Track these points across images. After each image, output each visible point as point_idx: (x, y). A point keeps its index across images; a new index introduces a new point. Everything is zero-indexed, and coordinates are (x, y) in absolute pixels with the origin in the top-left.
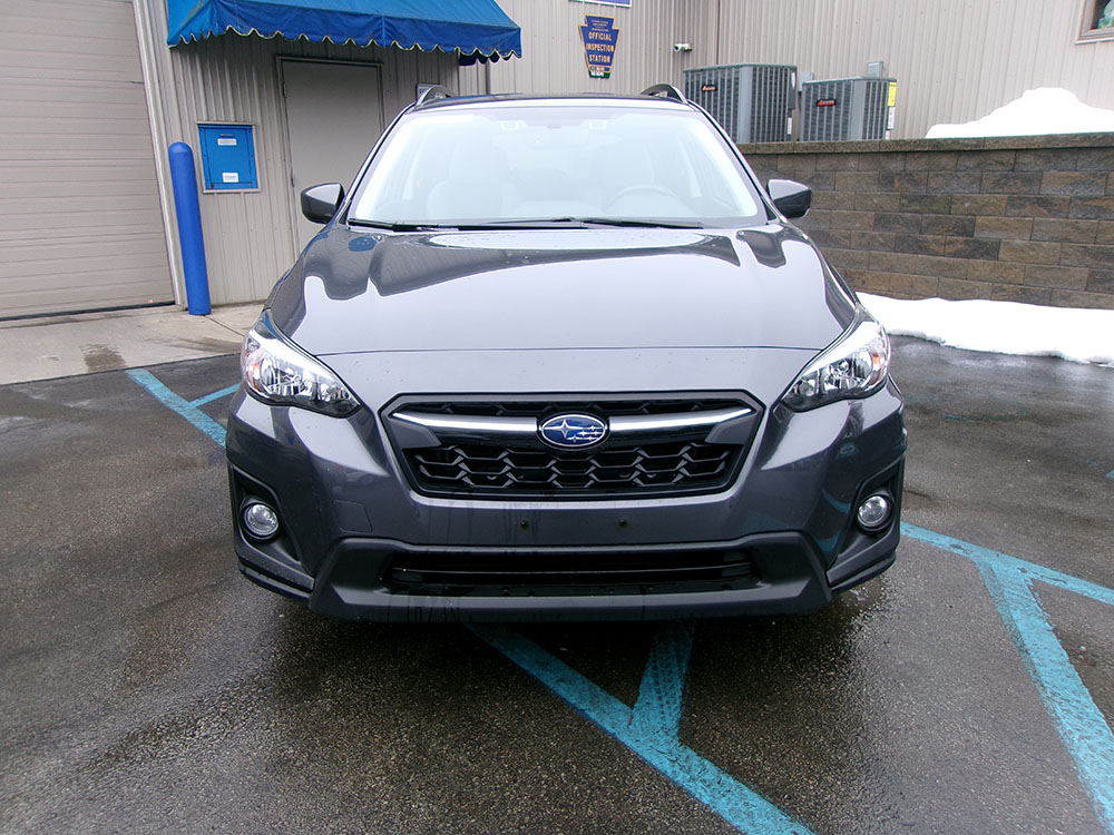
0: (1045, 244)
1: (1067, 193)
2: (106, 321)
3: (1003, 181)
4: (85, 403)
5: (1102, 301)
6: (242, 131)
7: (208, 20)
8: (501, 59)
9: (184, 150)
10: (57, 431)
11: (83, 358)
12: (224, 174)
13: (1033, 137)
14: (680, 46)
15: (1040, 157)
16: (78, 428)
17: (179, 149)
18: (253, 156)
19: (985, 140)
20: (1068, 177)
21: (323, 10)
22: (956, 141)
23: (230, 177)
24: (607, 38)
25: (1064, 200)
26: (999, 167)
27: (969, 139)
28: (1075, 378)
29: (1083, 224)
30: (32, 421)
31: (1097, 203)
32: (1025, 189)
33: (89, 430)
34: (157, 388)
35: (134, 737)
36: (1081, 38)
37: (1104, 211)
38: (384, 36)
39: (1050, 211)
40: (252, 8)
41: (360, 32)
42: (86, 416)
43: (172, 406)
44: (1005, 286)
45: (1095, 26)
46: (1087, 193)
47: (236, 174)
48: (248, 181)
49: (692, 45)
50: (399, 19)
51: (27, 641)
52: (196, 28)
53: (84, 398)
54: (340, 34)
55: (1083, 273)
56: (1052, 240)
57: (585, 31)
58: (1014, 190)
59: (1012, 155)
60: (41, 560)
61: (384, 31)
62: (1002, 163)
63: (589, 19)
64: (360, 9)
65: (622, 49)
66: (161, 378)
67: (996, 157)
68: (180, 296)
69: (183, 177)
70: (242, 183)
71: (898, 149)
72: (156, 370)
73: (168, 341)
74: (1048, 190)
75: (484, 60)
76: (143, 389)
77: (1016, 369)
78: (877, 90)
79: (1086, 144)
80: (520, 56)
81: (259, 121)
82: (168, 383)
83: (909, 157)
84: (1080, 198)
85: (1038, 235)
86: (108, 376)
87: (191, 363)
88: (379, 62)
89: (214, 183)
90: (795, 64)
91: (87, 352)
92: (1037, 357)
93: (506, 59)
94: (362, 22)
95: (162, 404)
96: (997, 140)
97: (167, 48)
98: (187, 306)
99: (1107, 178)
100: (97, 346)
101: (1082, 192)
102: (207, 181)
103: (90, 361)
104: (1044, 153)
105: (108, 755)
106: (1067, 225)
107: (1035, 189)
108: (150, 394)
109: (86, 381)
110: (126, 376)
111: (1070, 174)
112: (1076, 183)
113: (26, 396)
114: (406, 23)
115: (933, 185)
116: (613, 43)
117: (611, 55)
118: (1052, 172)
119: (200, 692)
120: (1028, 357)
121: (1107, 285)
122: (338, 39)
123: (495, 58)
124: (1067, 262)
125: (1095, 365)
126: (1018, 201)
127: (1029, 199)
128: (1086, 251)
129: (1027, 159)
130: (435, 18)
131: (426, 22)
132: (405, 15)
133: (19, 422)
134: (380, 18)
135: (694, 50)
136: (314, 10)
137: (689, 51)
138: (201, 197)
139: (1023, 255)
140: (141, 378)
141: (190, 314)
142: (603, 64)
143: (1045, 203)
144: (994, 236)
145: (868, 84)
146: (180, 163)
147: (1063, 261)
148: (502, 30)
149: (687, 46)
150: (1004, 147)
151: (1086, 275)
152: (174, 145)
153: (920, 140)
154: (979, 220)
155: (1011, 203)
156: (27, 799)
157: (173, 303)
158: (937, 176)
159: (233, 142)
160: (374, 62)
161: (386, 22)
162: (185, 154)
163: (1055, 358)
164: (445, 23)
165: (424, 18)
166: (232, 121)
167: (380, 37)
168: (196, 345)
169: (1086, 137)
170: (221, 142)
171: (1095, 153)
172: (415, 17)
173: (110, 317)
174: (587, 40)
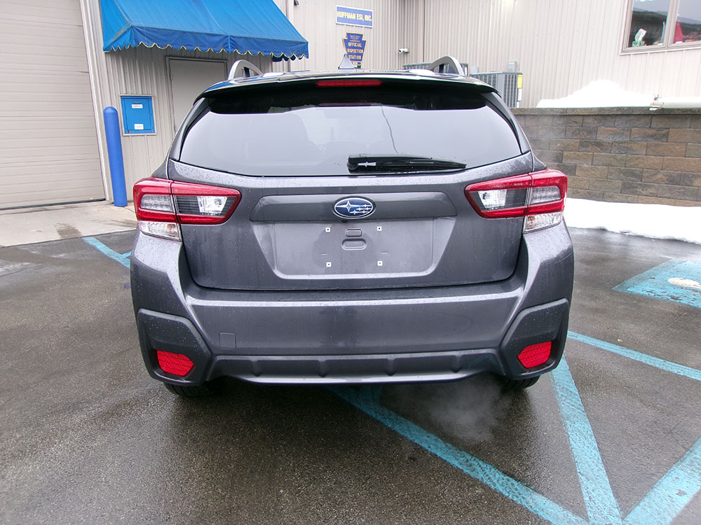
0: (599, 167)
1: (611, 140)
2: (66, 210)
3: (577, 132)
4: (62, 255)
5: (629, 199)
6: (146, 100)
7: (128, 38)
8: (297, 58)
9: (113, 111)
10: (49, 270)
11: (56, 231)
12: (135, 125)
13: (592, 109)
14: (402, 50)
15: (596, 119)
16: (60, 269)
17: (110, 111)
18: (152, 114)
19: (567, 109)
20: (610, 131)
21: (194, 33)
22: (552, 110)
23: (139, 127)
24: (359, 45)
25: (609, 143)
26: (575, 124)
27: (559, 109)
28: (610, 240)
29: (619, 157)
30: (34, 265)
31: (625, 145)
32: (588, 137)
33: (68, 269)
34: (101, 247)
35: (120, 406)
36: (622, 51)
37: (630, 150)
38: (230, 47)
39: (601, 149)
40: (155, 32)
41: (216, 45)
42: (63, 262)
43: (113, 257)
44: (579, 190)
45: (630, 45)
46: (621, 139)
47: (142, 125)
48: (149, 129)
49: (409, 49)
50: (238, 38)
51: (57, 368)
52: (121, 43)
53: (61, 253)
54: (204, 46)
55: (619, 183)
56: (603, 165)
57: (346, 42)
58: (584, 138)
59: (581, 118)
60: (56, 332)
61: (229, 44)
62: (576, 122)
63: (348, 35)
64: (215, 32)
65: (368, 52)
66: (103, 242)
67: (573, 119)
68: (109, 195)
69: (112, 127)
70: (146, 130)
71: (521, 113)
72: (100, 237)
73: (104, 221)
74: (601, 138)
75: (286, 59)
76: (94, 248)
77: (581, 236)
78: (511, 79)
79: (619, 113)
80: (308, 57)
81: (156, 95)
82: (108, 244)
83: (528, 118)
84: (617, 142)
85: (596, 162)
86: (72, 240)
87: (120, 234)
88: (226, 59)
89: (129, 129)
90: (467, 63)
91: (58, 227)
92: (593, 229)
93: (300, 59)
94: (217, 39)
95: (106, 256)
96: (573, 110)
97: (103, 53)
98: (113, 201)
99: (631, 131)
100: (64, 225)
101: (618, 139)
102: (125, 128)
103: (60, 232)
104: (598, 117)
105: (108, 413)
106: (611, 157)
107: (594, 136)
108: (98, 250)
109: (60, 243)
110: (83, 241)
111: (612, 129)
112: (615, 134)
113: (28, 251)
114: (241, 39)
115: (540, 133)
116: (363, 48)
117: (362, 55)
118: (603, 127)
119: (148, 388)
120: (589, 229)
121: (632, 190)
122: (204, 49)
123: (293, 58)
124: (612, 177)
125: (623, 233)
126: (584, 143)
127: (591, 143)
128: (621, 171)
129: (590, 120)
130: (259, 36)
131: (253, 39)
132: (242, 36)
133: (27, 265)
134: (227, 36)
135: (411, 52)
136: (189, 32)
137: (407, 53)
138: (122, 138)
139: (589, 173)
140: (91, 241)
141: (115, 206)
142: (356, 60)
143: (599, 144)
144: (573, 162)
145: (506, 76)
146: (110, 119)
147: (609, 177)
148: (297, 43)
149: (406, 50)
150: (577, 114)
151: (621, 185)
152: (107, 108)
153: (533, 109)
154: (565, 154)
155: (581, 144)
156: (73, 430)
157: (105, 200)
158: (542, 128)
159: (140, 106)
160: (222, 59)
161: (231, 39)
162: (113, 114)
163: (603, 230)
164: (264, 39)
165: (252, 36)
166: (140, 94)
167: (227, 47)
168: (121, 224)
169: (619, 109)
170: (134, 106)
171: (624, 118)
172: (247, 36)
173: (68, 208)
174: (347, 47)
